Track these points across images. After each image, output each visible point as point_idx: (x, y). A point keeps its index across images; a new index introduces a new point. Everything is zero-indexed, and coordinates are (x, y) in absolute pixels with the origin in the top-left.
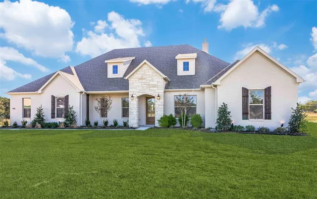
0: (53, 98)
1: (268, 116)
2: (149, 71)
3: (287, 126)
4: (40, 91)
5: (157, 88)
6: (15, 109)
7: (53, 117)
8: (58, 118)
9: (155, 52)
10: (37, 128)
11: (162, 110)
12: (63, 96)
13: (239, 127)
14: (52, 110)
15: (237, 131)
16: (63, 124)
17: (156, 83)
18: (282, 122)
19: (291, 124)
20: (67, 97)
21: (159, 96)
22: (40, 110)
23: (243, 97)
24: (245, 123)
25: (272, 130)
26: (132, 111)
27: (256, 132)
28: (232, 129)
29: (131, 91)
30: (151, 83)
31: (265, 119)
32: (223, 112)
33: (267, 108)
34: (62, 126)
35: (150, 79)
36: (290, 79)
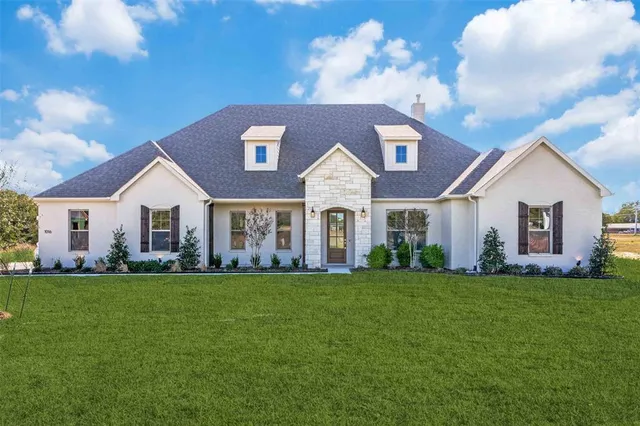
0: (145, 210)
1: (558, 250)
2: (346, 164)
3: (586, 265)
4: (116, 196)
5: (359, 197)
6: (50, 232)
7: (144, 249)
8: (154, 252)
9: (324, 117)
10: (120, 271)
11: (369, 236)
12: (168, 207)
13: (516, 266)
14: (142, 236)
15: (515, 274)
16: (177, 264)
17: (358, 187)
18: (578, 259)
19: (592, 261)
20: (176, 209)
21: (363, 211)
22: (119, 237)
23: (519, 217)
24: (525, 260)
25: (565, 271)
26: (312, 238)
27: (544, 273)
28: (506, 270)
29: (309, 200)
30: (348, 186)
31: (554, 253)
32: (492, 243)
33: (557, 235)
34: (176, 266)
35: (345, 179)
36: (590, 190)
